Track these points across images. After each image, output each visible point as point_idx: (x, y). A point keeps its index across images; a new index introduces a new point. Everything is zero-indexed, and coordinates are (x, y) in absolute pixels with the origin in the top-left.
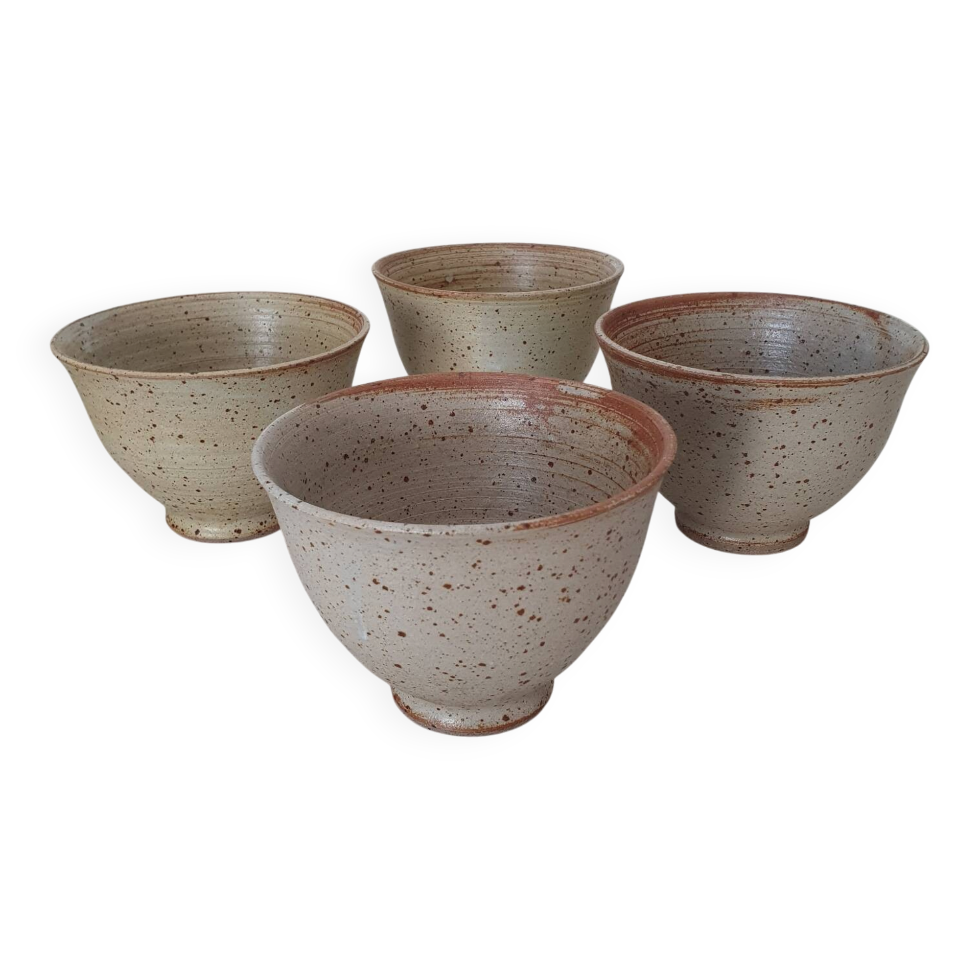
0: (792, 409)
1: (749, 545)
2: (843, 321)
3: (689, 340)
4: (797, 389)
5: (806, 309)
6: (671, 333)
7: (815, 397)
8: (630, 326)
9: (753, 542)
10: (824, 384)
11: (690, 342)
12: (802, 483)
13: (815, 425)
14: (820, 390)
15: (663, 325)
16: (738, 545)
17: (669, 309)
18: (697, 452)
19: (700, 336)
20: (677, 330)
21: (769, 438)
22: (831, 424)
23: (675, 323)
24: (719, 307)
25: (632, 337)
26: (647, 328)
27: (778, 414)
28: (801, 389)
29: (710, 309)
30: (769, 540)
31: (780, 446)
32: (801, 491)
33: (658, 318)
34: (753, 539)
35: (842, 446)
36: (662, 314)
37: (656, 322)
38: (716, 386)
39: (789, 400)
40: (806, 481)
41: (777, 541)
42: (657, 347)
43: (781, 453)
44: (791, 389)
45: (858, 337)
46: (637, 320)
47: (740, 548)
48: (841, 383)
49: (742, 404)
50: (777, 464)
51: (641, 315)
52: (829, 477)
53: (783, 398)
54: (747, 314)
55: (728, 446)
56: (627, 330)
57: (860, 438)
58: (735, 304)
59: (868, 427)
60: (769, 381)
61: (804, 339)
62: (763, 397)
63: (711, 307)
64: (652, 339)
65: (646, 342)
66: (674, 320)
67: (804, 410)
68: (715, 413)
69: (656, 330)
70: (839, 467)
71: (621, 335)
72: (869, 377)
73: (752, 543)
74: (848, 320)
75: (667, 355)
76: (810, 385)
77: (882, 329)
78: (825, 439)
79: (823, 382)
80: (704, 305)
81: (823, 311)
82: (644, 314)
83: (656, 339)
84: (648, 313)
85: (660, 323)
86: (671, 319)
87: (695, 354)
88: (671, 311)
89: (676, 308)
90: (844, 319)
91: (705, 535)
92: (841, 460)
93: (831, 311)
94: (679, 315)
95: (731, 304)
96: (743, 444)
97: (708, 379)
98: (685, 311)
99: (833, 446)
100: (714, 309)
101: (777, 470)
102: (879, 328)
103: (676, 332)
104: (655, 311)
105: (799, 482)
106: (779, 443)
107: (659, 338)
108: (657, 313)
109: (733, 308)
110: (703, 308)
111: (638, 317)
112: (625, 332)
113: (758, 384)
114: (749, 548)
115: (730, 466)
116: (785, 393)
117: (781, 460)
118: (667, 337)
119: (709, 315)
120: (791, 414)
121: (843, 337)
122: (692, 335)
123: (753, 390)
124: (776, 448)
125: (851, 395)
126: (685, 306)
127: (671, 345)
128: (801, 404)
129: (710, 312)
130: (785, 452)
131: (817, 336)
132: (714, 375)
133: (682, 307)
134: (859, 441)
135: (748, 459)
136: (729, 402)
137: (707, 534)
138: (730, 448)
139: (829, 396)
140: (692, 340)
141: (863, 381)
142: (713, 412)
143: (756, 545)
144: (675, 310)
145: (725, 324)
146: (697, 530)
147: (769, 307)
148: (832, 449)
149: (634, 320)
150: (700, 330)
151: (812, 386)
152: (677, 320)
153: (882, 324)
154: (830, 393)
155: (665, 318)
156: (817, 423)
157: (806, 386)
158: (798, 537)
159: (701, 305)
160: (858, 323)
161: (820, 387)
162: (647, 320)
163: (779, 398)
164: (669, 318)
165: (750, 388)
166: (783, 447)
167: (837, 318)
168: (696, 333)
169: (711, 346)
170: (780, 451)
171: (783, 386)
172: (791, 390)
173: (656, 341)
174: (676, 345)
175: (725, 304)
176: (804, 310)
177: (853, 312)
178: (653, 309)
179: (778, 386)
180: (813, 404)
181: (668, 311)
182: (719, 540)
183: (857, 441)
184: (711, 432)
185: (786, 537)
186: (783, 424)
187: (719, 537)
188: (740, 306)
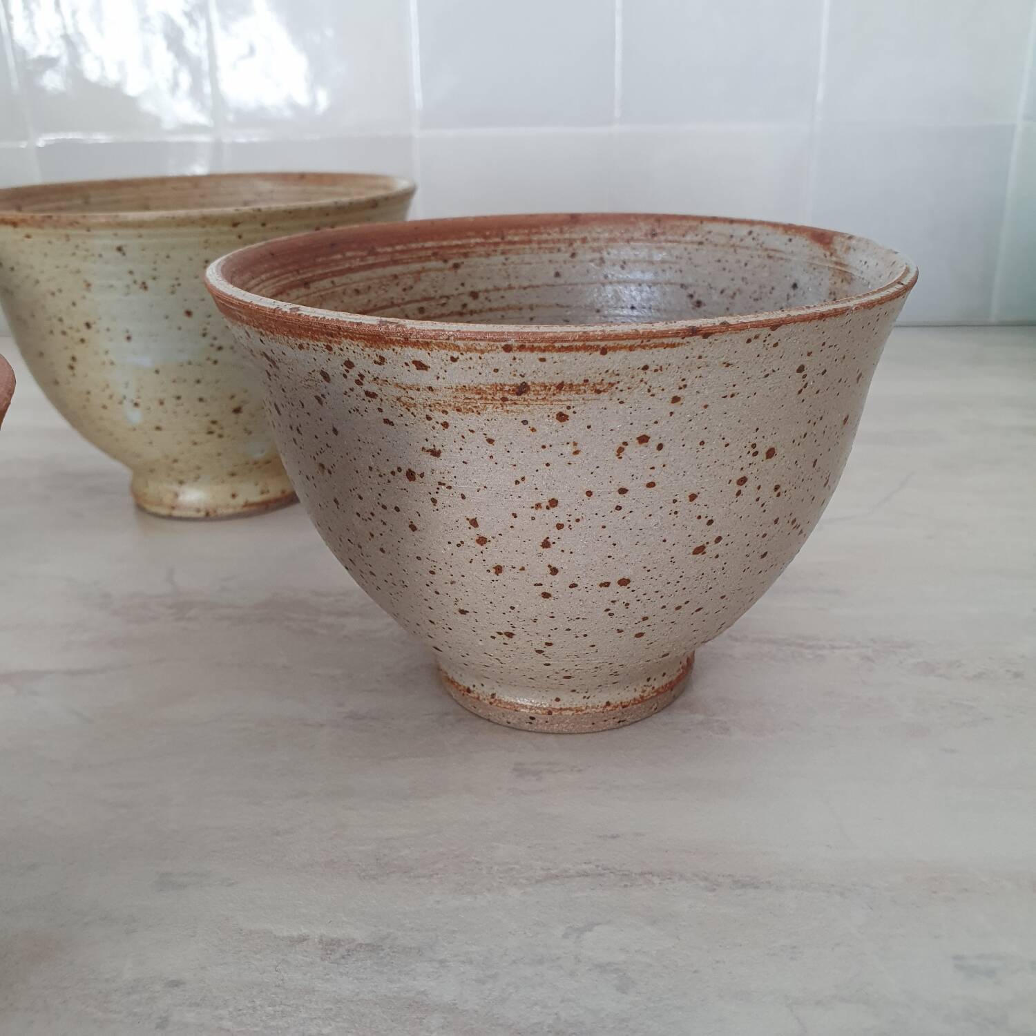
0: (557, 409)
1: (550, 713)
2: (770, 257)
3: (488, 305)
4: (556, 355)
5: (704, 240)
6: (448, 290)
7: (608, 380)
8: (350, 270)
9: (557, 705)
10: (624, 343)
11: (491, 310)
12: (614, 587)
13: (620, 450)
14: (615, 360)
15: (433, 274)
16: (527, 711)
17: (445, 243)
18: (381, 517)
19: (511, 298)
20: (463, 285)
21: (517, 482)
22: (660, 447)
24: (546, 241)
25: (357, 292)
26: (396, 277)
27: (525, 422)
28: (565, 356)
29: (527, 246)
30: (590, 703)
31: (545, 501)
32: (617, 604)
33: (420, 259)
34: (558, 700)
35: (696, 501)
36: (429, 253)
38: (373, 352)
40: (624, 582)
41: (608, 704)
43: (550, 516)
44: (541, 355)
45: (795, 286)
46: (371, 260)
47: (532, 718)
48: (666, 341)
49: (439, 396)
50: (546, 544)
51: (380, 250)
52: (679, 572)
53: (529, 380)
54: (597, 255)
55: (434, 501)
56: (344, 277)
57: (743, 481)
59: (762, 455)
60: (482, 337)
61: (701, 299)
62: (482, 380)
63: (530, 242)
64: (407, 298)
65: (393, 304)
66: (456, 266)
67: (587, 410)
68: (391, 423)
69: (415, 282)
70: (700, 550)
71: (326, 283)
72: (742, 327)
73: (554, 709)
74: (778, 255)
76: (586, 345)
77: (836, 263)
78: (651, 485)
79: (617, 337)
80: (516, 239)
81: (734, 240)
82: (388, 250)
83: (417, 301)
84: (398, 248)
85: (424, 270)
86: (451, 263)
88: (451, 247)
89: (459, 242)
90: (772, 253)
91: (469, 691)
92: (702, 534)
93: (749, 241)
94: (466, 255)
95: (567, 236)
96: (463, 497)
97: (354, 334)
98: (480, 250)
99: (675, 501)
101: (551, 557)
102: (831, 261)
103: (461, 289)
104: (414, 246)
105: (607, 584)
107: (425, 299)
108: (417, 249)
109: (571, 244)
110: (514, 243)
111: (372, 252)
112: (336, 279)
113: (460, 343)
114: (549, 718)
115: (449, 548)
116: (529, 366)
117: (554, 535)
118: (441, 297)
119: (527, 258)
120: (556, 422)
121: (769, 288)
122: (493, 295)
123: (454, 360)
124: (538, 506)
125: (699, 372)
126: (479, 240)
127: (451, 313)
128: (573, 395)
129: (528, 251)
130: (560, 514)
131: (722, 292)
132: (358, 324)
133: (473, 241)
134: (742, 488)
135: (482, 531)
136: (411, 393)
137: (471, 688)
138: (439, 506)
139: (642, 375)
140: (494, 305)
141: (724, 337)
142: (387, 421)
143: (563, 713)
144: (457, 246)
145: (557, 275)
146: (457, 678)
147: (638, 240)
148: (674, 507)
149: (363, 258)
150: (510, 288)
151: (596, 348)
152: (462, 266)
153: (839, 253)
154: (646, 368)
155: (437, 260)
156: (625, 444)
157: (578, 349)
158: (659, 693)
159: (509, 238)
160: (795, 258)
161: (614, 349)
162: (396, 262)
163: (519, 381)
164: (445, 261)
165: (445, 354)
166: (553, 503)
167: (759, 252)
168: (502, 293)
170: (548, 513)
171: (522, 348)
172: (543, 360)
173: (416, 305)
174: (461, 313)
175: (555, 236)
176: (701, 243)
177: (787, 237)
178: (410, 242)
179: (508, 349)
180: (604, 396)
181: (442, 247)
182: (492, 700)
183: (737, 488)
184: (395, 469)
185: (628, 695)
186: (544, 447)
187: (493, 696)
188: (584, 240)
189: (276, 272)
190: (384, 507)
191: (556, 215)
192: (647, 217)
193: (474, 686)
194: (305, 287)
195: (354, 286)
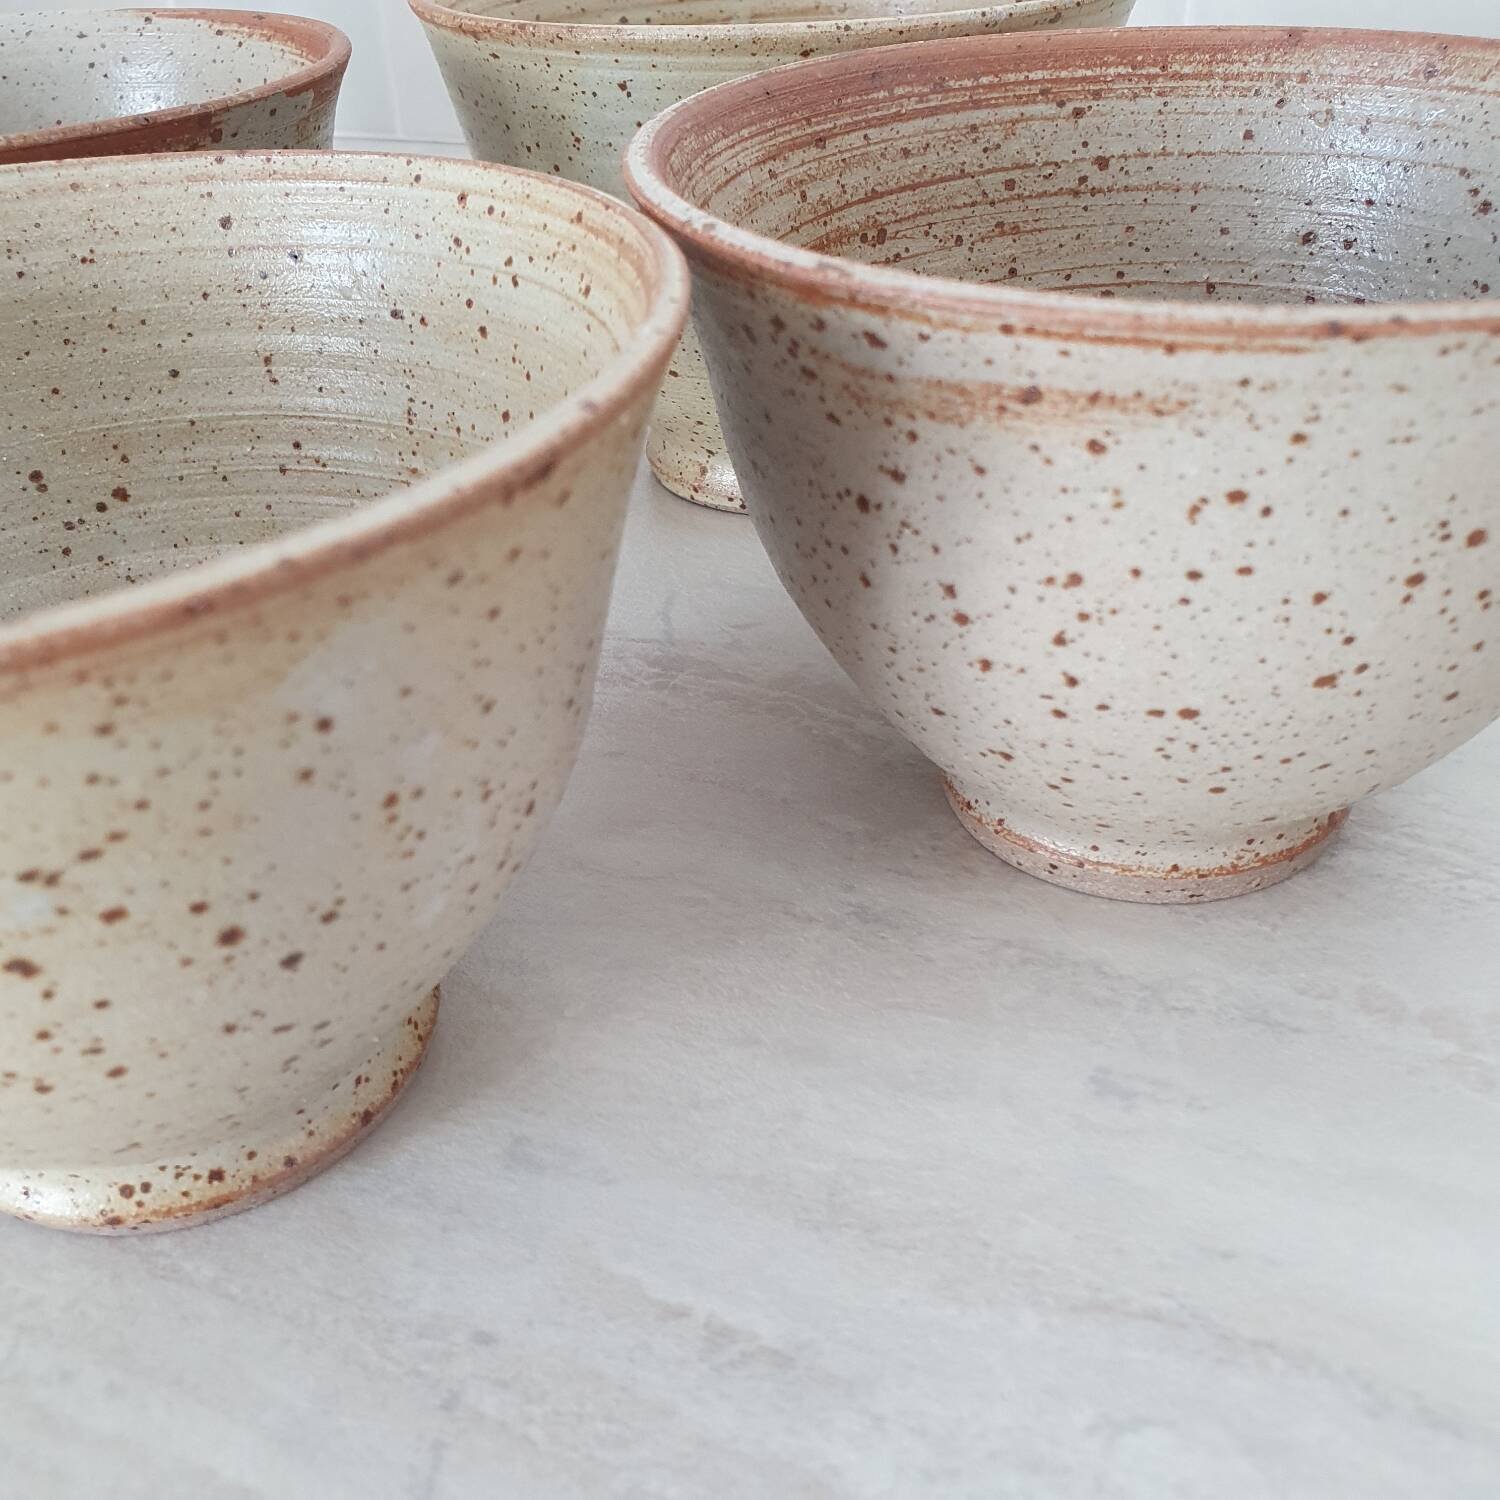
1: (1081, 865)
3: (1123, 181)
4: (1087, 349)
6: (1059, 153)
7: (1177, 395)
8: (898, 117)
9: (1093, 856)
10: (1207, 339)
11: (1126, 189)
12: (1172, 719)
13: (1195, 510)
15: (1036, 126)
16: (1048, 855)
17: (1064, 74)
18: (824, 556)
19: (1164, 171)
20: (1085, 144)
21: (1019, 540)
22: (1267, 512)
23: (1081, 121)
24: (1237, 77)
25: (906, 153)
26: (974, 128)
28: (1103, 351)
29: (1205, 84)
30: (1146, 862)
31: (1061, 574)
32: (1176, 744)
33: (1019, 100)
34: (1095, 848)
35: (1325, 604)
36: (1036, 89)
37: (1012, 112)
39: (1069, 397)
40: (1189, 714)
41: (1175, 868)
42: (1006, 195)
43: (1070, 600)
44: (1062, 346)
46: (935, 101)
47: (1054, 867)
48: (1284, 342)
49: (902, 391)
50: (1060, 640)
51: (952, 84)
52: (1287, 710)
53: (1042, 382)
54: (1323, 105)
55: (895, 549)
56: (887, 129)
57: (1416, 580)
58: (1291, 69)
59: (1459, 540)
61: (1490, 198)
62: (967, 374)
63: (1210, 76)
64: (988, 166)
65: (963, 174)
66: (1078, 113)
67: (1136, 441)
68: (837, 421)
70: (1327, 681)
71: (855, 138)
72: (1431, 328)
73: (1088, 860)
75: (1041, 225)
76: (1138, 337)
78: (1246, 571)
79: (1193, 329)
80: (1187, 70)
82: (968, 83)
84: (984, 80)
85: (1022, 118)
86: (1069, 107)
87: (1139, 228)
88: (1074, 81)
89: (1089, 73)
91: (969, 806)
92: (1330, 657)
94: (1097, 95)
95: (1276, 68)
96: (936, 550)
97: (782, 277)
98: (1122, 86)
99: (1286, 601)
100: (1220, 83)
101: (1068, 660)
103: (1082, 152)
104: (1012, 77)
105: (1159, 713)
106: (1057, 564)
107: (1018, 167)
108: (1017, 83)
109: (1280, 84)
110: (1182, 77)
111: (940, 88)
112: (872, 133)
114: (1078, 872)
115: (916, 619)
116: (1044, 361)
117: (1073, 628)
118: (1046, 164)
119: (1201, 104)
120: (1086, 455)
123: (924, 337)
124: (1050, 581)
126: (1122, 70)
127: (1059, 192)
128: (1115, 414)
129: (1204, 92)
130: (1083, 598)
133: (1112, 71)
134: (1415, 591)
135: (962, 604)
136: (863, 380)
138: (901, 556)
139: (1237, 392)
140: (1133, 181)
141: (1394, 343)
142: (831, 417)
143: (1101, 868)
144: (1084, 79)
145: (1248, 135)
147: (1399, 82)
148: (1284, 610)
149: (922, 97)
150: (1165, 153)
151: (1157, 343)
152: (1088, 113)
154: (1245, 383)
155: (1046, 101)
156: (1204, 501)
157: (1125, 341)
159: (1176, 67)
161: (1188, 347)
162: (977, 105)
163: (1025, 382)
164: (1061, 104)
165: (910, 327)
166: (1075, 580)
168: (1149, 161)
169: (1193, 208)
170: (1065, 593)
171: (1030, 331)
172: (1065, 353)
173: (1002, 176)
174: (1076, 193)
178: (1006, 71)
179: (1007, 329)
180: (1170, 422)
181: (1058, 81)
182: (999, 828)
183: (1405, 590)
184: (843, 492)
185: (1209, 861)
186: (1064, 490)
187: (1001, 822)
188: (1304, 78)
189: (769, 124)
190: (829, 544)
191: (1263, 30)
192: (1424, 39)
193: (977, 801)
194: (817, 146)
195: (901, 144)
